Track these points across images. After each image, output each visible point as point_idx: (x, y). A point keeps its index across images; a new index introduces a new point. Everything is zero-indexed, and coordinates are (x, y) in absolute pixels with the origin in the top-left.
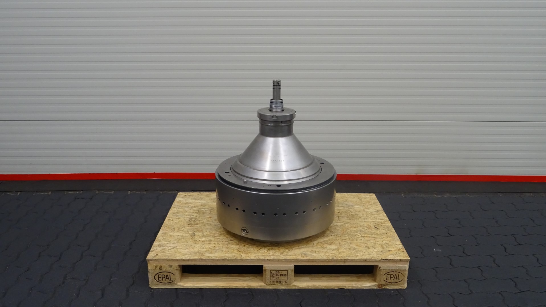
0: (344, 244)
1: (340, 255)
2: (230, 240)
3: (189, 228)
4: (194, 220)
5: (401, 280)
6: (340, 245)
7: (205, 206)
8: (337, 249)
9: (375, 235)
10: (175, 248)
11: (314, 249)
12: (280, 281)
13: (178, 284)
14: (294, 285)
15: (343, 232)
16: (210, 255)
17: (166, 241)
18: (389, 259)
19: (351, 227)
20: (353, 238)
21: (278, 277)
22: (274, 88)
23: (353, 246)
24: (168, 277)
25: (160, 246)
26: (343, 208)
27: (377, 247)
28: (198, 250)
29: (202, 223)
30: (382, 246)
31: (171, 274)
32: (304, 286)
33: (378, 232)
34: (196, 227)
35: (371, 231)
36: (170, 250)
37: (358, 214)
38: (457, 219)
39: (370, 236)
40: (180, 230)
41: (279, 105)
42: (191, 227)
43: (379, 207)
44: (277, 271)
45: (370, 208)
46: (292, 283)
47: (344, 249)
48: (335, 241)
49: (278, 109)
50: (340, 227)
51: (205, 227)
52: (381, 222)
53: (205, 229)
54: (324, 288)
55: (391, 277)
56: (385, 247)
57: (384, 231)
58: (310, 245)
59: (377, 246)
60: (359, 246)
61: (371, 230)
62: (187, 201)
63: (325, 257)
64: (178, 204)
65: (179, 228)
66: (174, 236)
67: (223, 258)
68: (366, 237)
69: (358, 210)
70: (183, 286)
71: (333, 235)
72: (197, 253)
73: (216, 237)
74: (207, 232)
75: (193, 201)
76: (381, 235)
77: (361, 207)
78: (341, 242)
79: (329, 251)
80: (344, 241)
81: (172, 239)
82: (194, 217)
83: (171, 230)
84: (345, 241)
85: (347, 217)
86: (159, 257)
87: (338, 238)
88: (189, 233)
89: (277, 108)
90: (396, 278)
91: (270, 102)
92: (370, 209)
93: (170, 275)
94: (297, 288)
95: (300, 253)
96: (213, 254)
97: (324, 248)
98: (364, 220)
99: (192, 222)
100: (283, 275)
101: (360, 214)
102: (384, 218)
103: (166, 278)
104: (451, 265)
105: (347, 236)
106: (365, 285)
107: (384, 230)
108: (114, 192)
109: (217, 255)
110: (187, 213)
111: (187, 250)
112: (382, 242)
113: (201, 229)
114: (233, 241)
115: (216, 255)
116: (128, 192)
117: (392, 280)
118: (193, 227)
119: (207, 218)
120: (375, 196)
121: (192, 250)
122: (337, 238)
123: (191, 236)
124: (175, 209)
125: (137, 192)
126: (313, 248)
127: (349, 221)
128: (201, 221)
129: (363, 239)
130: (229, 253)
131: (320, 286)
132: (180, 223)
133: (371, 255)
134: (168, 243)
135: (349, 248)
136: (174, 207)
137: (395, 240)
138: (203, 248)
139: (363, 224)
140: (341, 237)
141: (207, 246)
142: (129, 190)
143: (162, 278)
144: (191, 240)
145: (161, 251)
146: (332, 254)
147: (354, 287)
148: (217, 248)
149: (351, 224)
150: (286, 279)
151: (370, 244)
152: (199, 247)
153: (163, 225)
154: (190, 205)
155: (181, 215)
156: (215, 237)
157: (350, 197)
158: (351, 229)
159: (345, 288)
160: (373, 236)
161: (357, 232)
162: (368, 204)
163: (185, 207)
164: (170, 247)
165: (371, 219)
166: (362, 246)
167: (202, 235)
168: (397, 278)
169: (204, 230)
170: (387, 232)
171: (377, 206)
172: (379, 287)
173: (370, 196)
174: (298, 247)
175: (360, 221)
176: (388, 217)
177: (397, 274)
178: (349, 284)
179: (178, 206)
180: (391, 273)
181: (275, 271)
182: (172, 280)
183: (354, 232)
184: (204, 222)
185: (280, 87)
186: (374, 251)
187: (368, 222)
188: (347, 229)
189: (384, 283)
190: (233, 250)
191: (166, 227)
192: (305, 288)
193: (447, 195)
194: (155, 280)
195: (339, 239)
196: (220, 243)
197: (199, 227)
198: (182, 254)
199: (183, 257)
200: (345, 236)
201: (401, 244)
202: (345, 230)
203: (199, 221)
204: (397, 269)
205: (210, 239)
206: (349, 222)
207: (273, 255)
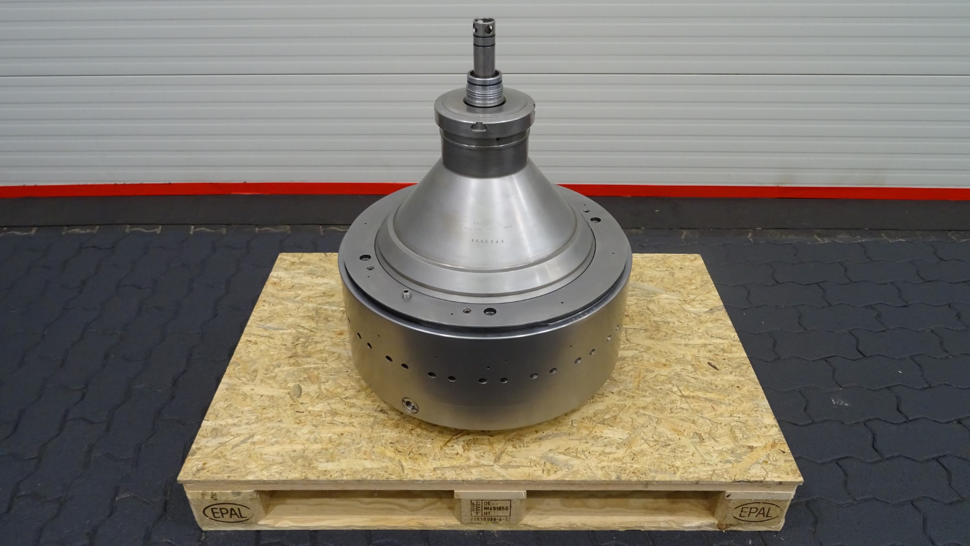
0: (642, 422)
1: (635, 466)
2: (379, 409)
3: (290, 367)
4: (304, 343)
5: (774, 517)
6: (634, 428)
7: (333, 296)
8: (627, 444)
9: (712, 391)
10: (250, 441)
11: (573, 444)
12: (493, 518)
13: (261, 522)
14: (526, 525)
15: (639, 382)
16: (330, 466)
17: (231, 416)
18: (752, 479)
19: (657, 364)
20: (663, 402)
21: (488, 511)
22: (477, 44)
23: (665, 430)
24: (234, 511)
25: (216, 432)
26: (635, 301)
27: (721, 436)
28: (302, 447)
29: (321, 351)
30: (732, 431)
31: (239, 507)
32: (547, 526)
33: (718, 380)
34: (307, 366)
35: (700, 377)
36: (236, 449)
37: (670, 320)
38: (871, 307)
39: (700, 394)
40: (269, 378)
41: (491, 92)
42: (293, 364)
43: (714, 299)
44: (487, 501)
45: (693, 300)
46: (520, 521)
47: (643, 441)
48: (621, 415)
49: (489, 102)
50: (630, 363)
51: (326, 366)
52: (721, 346)
53: (326, 372)
54: (594, 529)
55: (750, 512)
56: (739, 434)
57: (731, 378)
58: (565, 429)
59: (720, 431)
60: (679, 433)
61: (704, 375)
62: (296, 281)
63: (600, 472)
64: (275, 292)
65: (266, 370)
66: (252, 399)
67: (358, 477)
68: (693, 397)
69: (668, 307)
70: (273, 527)
71: (615, 390)
72: (300, 457)
73: (347, 400)
74: (330, 382)
75: (306, 280)
76: (725, 390)
77: (674, 297)
78: (635, 416)
79: (608, 450)
80: (642, 411)
81: (247, 408)
82: (306, 331)
83: (248, 376)
84: (644, 414)
85: (646, 330)
86: (208, 474)
87: (629, 402)
88: (289, 385)
89: (485, 100)
90: (764, 514)
91: (469, 82)
92: (694, 303)
93: (239, 509)
94: (532, 529)
95: (542, 458)
96: (336, 463)
97: (596, 438)
98: (683, 342)
99: (299, 350)
100: (500, 509)
101: (675, 319)
102: (727, 333)
103: (231, 514)
104: (876, 450)
105: (647, 394)
106: (688, 523)
107: (731, 373)
108: (162, 227)
109: (344, 467)
110: (290, 320)
111: (276, 448)
112: (731, 416)
113: (316, 373)
114: (387, 413)
115: (344, 464)
116: (190, 229)
117: (753, 517)
118: (299, 365)
119: (333, 335)
120: (702, 262)
121: (288, 447)
122: (626, 403)
123: (291, 397)
124: (265, 308)
125: (207, 228)
126: (571, 437)
127: (649, 343)
128: (318, 345)
129: (685, 406)
130: (374, 457)
131: (585, 525)
132: (272, 353)
133: (709, 464)
134: (236, 421)
135: (655, 437)
136: (264, 301)
137: (760, 409)
138: (315, 441)
139: (682, 352)
140: (633, 397)
141: (326, 433)
142: (193, 225)
143: (222, 514)
144: (289, 412)
145: (215, 452)
146: (615, 459)
147: (664, 528)
148: (347, 441)
149: (655, 353)
150: (508, 514)
151: (704, 427)
152: (307, 436)
153: (233, 359)
154: (300, 292)
155: (276, 326)
156: (346, 398)
157: (648, 265)
158: (657, 371)
159: (642, 530)
160: (709, 395)
161: (670, 380)
162: (689, 287)
163: (288, 299)
164: (238, 435)
165: (700, 337)
166: (685, 434)
167: (317, 395)
168: (766, 513)
169: (323, 377)
170: (739, 382)
171: (709, 295)
172: (719, 529)
173: (691, 261)
174: (536, 436)
175: (676, 345)
176: (737, 331)
177: (767, 507)
178: (653, 522)
179: (273, 296)
180: (752, 505)
181: (481, 502)
182: (246, 517)
183: (663, 382)
184: (327, 348)
185: (494, 40)
186: (715, 451)
187: (694, 346)
188: (647, 370)
189: (733, 521)
190: (383, 448)
191: (239, 365)
192: (550, 530)
193: (842, 238)
194: (208, 517)
195: (629, 408)
196: (355, 421)
197: (312, 366)
198: (263, 462)
199: (265, 473)
200: (644, 394)
201: (776, 426)
202: (642, 376)
203: (314, 346)
204: (770, 498)
205: (334, 406)
206: (649, 348)
207: (478, 465)
